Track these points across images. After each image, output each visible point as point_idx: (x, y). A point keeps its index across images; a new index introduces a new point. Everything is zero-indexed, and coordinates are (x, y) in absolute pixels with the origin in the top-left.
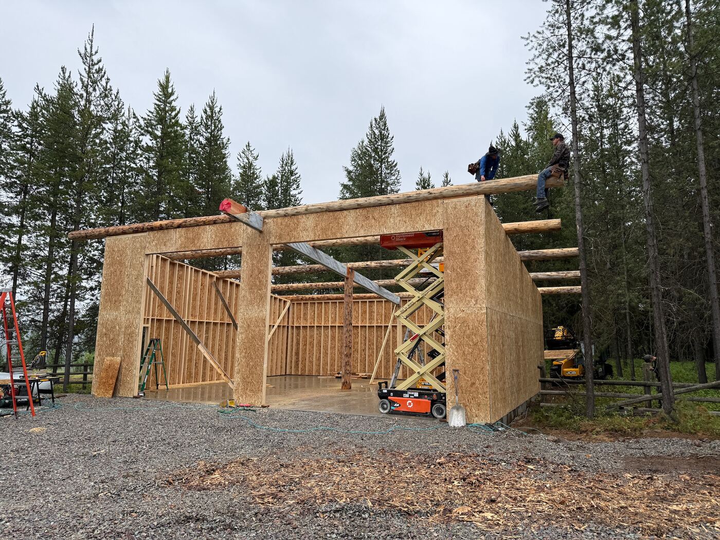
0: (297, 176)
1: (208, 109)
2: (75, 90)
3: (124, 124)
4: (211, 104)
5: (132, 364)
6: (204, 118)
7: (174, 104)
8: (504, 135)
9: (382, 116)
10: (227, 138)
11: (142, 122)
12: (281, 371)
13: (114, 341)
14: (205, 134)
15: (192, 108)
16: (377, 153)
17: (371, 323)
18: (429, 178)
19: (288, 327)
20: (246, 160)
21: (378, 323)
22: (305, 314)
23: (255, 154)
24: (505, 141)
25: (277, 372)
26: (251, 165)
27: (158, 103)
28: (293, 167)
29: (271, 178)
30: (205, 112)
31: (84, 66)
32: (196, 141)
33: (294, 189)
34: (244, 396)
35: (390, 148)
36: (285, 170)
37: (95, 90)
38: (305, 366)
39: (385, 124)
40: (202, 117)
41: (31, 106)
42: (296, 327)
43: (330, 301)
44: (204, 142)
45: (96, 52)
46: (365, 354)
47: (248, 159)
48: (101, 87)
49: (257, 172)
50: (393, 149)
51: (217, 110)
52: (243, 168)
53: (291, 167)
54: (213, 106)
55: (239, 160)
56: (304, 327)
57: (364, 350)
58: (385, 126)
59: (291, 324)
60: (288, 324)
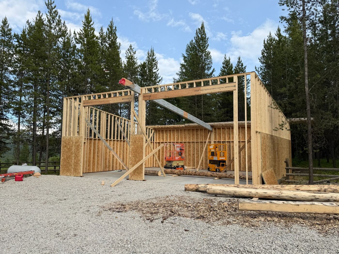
0: (156, 61)
1: (109, 28)
2: (45, 22)
3: (68, 38)
4: (111, 25)
5: (79, 160)
6: (108, 33)
7: (92, 26)
8: (271, 35)
9: (203, 27)
10: (119, 43)
11: (78, 36)
13: (70, 149)
14: (108, 41)
15: (101, 28)
16: (200, 48)
17: (197, 140)
18: (230, 60)
19: (154, 143)
20: (130, 55)
21: (201, 140)
22: (162, 136)
23: (134, 50)
24: (272, 38)
26: (132, 56)
27: (84, 26)
28: (154, 57)
29: (142, 63)
30: (108, 29)
31: (48, 10)
32: (104, 45)
33: (155, 69)
34: (134, 176)
35: (207, 44)
36: (150, 59)
37: (54, 22)
39: (204, 31)
41: (22, 31)
42: (158, 142)
43: (175, 129)
44: (108, 46)
45: (54, 2)
46: (194, 157)
48: (57, 21)
49: (135, 60)
50: (208, 45)
51: (114, 28)
52: (128, 58)
53: (153, 57)
54: (112, 26)
55: (126, 54)
56: (162, 142)
57: (194, 154)
58: (204, 33)
59: (155, 141)
60: (154, 141)
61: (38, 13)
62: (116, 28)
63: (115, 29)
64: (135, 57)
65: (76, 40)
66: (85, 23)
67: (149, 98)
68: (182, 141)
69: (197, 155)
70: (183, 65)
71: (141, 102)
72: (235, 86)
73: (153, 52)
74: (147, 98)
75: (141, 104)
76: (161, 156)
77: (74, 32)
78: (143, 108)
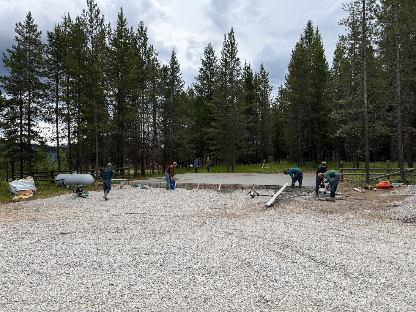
0: (178, 64)
1: (140, 29)
4: (141, 25)
6: (138, 34)
9: (232, 32)
27: (118, 26)
28: (176, 60)
29: (165, 66)
33: (178, 73)
35: (236, 50)
58: (234, 38)
63: (146, 30)
64: (158, 60)
66: (119, 23)
70: (201, 69)
73: (175, 55)
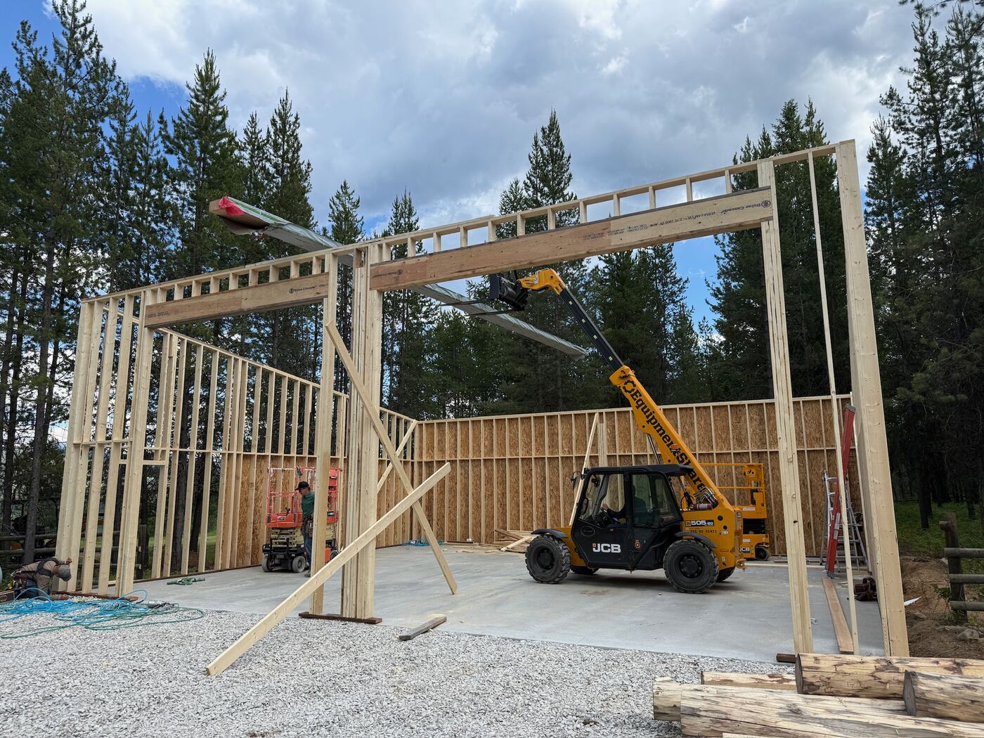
1: (277, 119)
6: (272, 134)
7: (219, 102)
9: (553, 125)
10: (306, 163)
11: (171, 131)
12: (403, 537)
14: (273, 157)
15: (253, 118)
17: (552, 453)
19: (413, 463)
20: (341, 209)
22: (441, 442)
23: (355, 198)
25: (397, 539)
26: (347, 213)
30: (274, 123)
31: (63, 28)
32: (260, 168)
36: (400, 222)
37: (79, 66)
38: (443, 530)
39: (558, 137)
40: (269, 132)
42: (426, 463)
44: (272, 170)
45: (83, 6)
46: (545, 506)
47: (344, 206)
49: (358, 225)
50: (571, 175)
51: (292, 119)
52: (337, 219)
53: (409, 218)
54: (286, 114)
55: (331, 207)
56: (438, 462)
57: (543, 499)
58: (558, 141)
59: (416, 459)
60: (412, 458)
61: (20, 28)
62: (297, 118)
63: (295, 122)
64: (358, 218)
65: (168, 143)
66: (199, 93)
67: (397, 279)
68: (504, 455)
69: (554, 501)
71: (363, 298)
72: (766, 204)
73: (410, 206)
74: (387, 281)
75: (363, 303)
76: (435, 507)
77: (161, 117)
78: (372, 319)
